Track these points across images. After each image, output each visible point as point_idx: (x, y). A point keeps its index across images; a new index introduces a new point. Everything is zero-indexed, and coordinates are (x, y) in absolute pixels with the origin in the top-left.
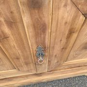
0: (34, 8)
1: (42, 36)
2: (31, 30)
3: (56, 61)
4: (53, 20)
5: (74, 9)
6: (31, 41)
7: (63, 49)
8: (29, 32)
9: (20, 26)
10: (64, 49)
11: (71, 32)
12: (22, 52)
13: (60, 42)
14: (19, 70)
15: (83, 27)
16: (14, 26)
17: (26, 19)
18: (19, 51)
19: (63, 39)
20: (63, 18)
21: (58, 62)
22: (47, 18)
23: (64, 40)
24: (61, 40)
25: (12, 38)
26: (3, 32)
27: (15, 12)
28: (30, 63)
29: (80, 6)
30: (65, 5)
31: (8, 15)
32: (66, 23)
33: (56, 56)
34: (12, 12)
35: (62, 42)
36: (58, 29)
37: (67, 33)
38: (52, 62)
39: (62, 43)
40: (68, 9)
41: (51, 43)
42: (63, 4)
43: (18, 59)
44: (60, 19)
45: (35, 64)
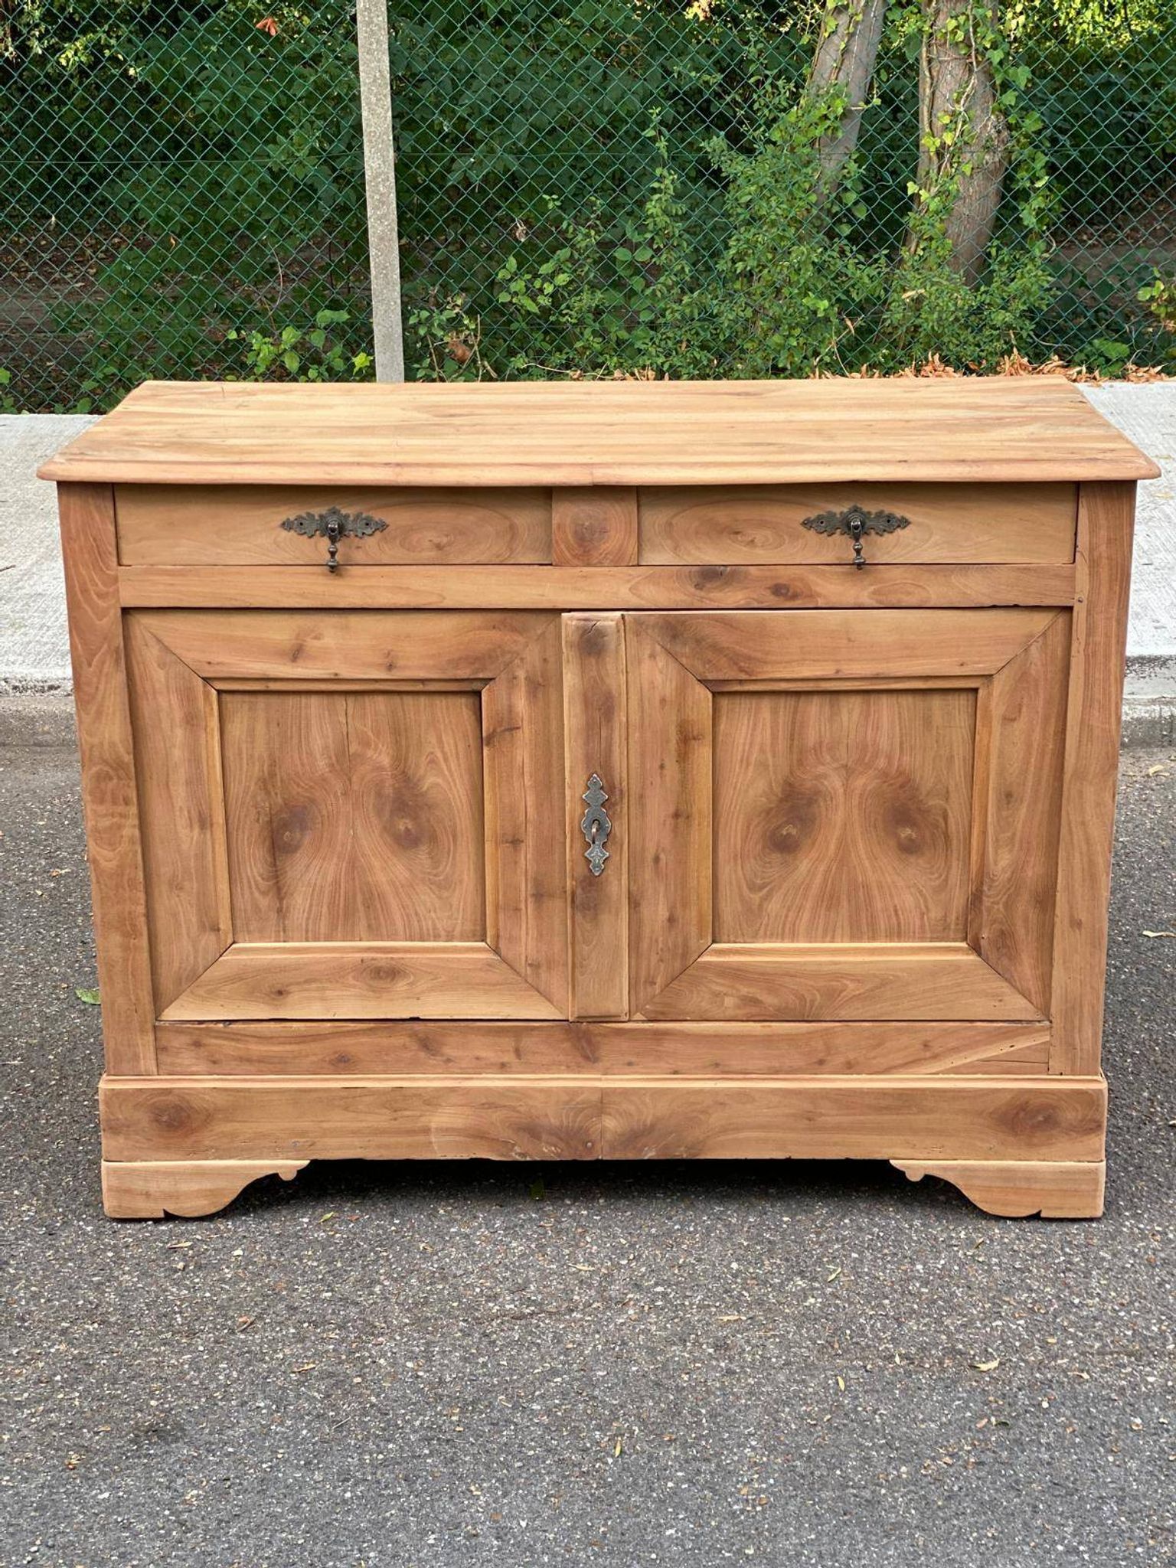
0: (590, 654)
1: (604, 734)
2: (578, 708)
3: (663, 913)
4: (631, 690)
5: (676, 665)
6: (571, 750)
7: (676, 815)
8: (572, 716)
9: (553, 697)
10: (680, 816)
11: (686, 738)
12: (539, 806)
13: (662, 776)
14: (496, 951)
15: (722, 726)
16: (540, 695)
17: (570, 679)
18: (531, 800)
19: (667, 764)
20: (652, 686)
21: (671, 920)
22: (615, 679)
23: (672, 767)
24: (662, 767)
25: (525, 734)
26: (511, 709)
27: (552, 660)
28: (551, 896)
29: (684, 661)
30: (653, 656)
31: (538, 664)
32: (663, 701)
33: (657, 859)
34: (545, 660)
35: (667, 772)
36: (647, 722)
37: (674, 737)
38: (646, 911)
39: (668, 779)
40: (660, 665)
41: (633, 773)
42: (648, 652)
43: (516, 842)
44: (646, 686)
45: (573, 901)
